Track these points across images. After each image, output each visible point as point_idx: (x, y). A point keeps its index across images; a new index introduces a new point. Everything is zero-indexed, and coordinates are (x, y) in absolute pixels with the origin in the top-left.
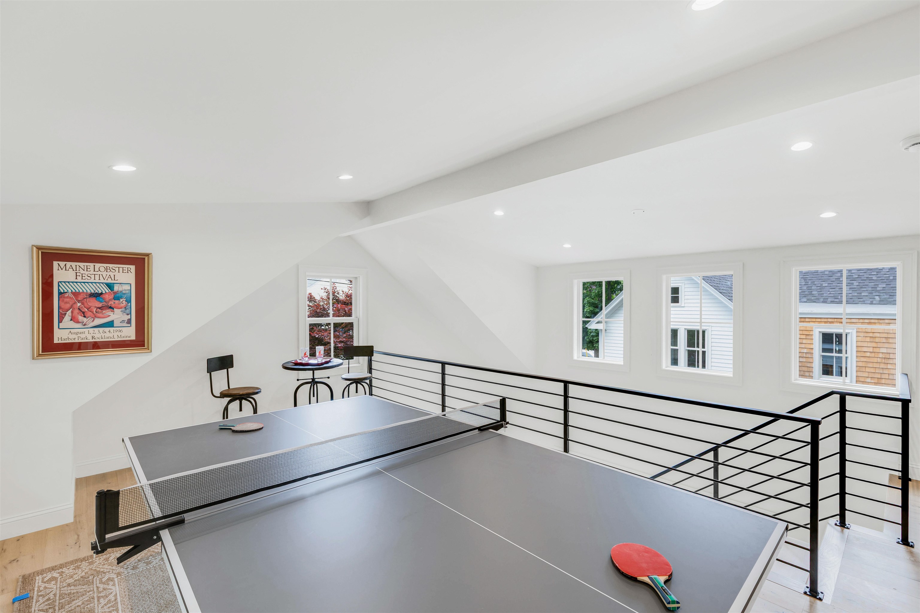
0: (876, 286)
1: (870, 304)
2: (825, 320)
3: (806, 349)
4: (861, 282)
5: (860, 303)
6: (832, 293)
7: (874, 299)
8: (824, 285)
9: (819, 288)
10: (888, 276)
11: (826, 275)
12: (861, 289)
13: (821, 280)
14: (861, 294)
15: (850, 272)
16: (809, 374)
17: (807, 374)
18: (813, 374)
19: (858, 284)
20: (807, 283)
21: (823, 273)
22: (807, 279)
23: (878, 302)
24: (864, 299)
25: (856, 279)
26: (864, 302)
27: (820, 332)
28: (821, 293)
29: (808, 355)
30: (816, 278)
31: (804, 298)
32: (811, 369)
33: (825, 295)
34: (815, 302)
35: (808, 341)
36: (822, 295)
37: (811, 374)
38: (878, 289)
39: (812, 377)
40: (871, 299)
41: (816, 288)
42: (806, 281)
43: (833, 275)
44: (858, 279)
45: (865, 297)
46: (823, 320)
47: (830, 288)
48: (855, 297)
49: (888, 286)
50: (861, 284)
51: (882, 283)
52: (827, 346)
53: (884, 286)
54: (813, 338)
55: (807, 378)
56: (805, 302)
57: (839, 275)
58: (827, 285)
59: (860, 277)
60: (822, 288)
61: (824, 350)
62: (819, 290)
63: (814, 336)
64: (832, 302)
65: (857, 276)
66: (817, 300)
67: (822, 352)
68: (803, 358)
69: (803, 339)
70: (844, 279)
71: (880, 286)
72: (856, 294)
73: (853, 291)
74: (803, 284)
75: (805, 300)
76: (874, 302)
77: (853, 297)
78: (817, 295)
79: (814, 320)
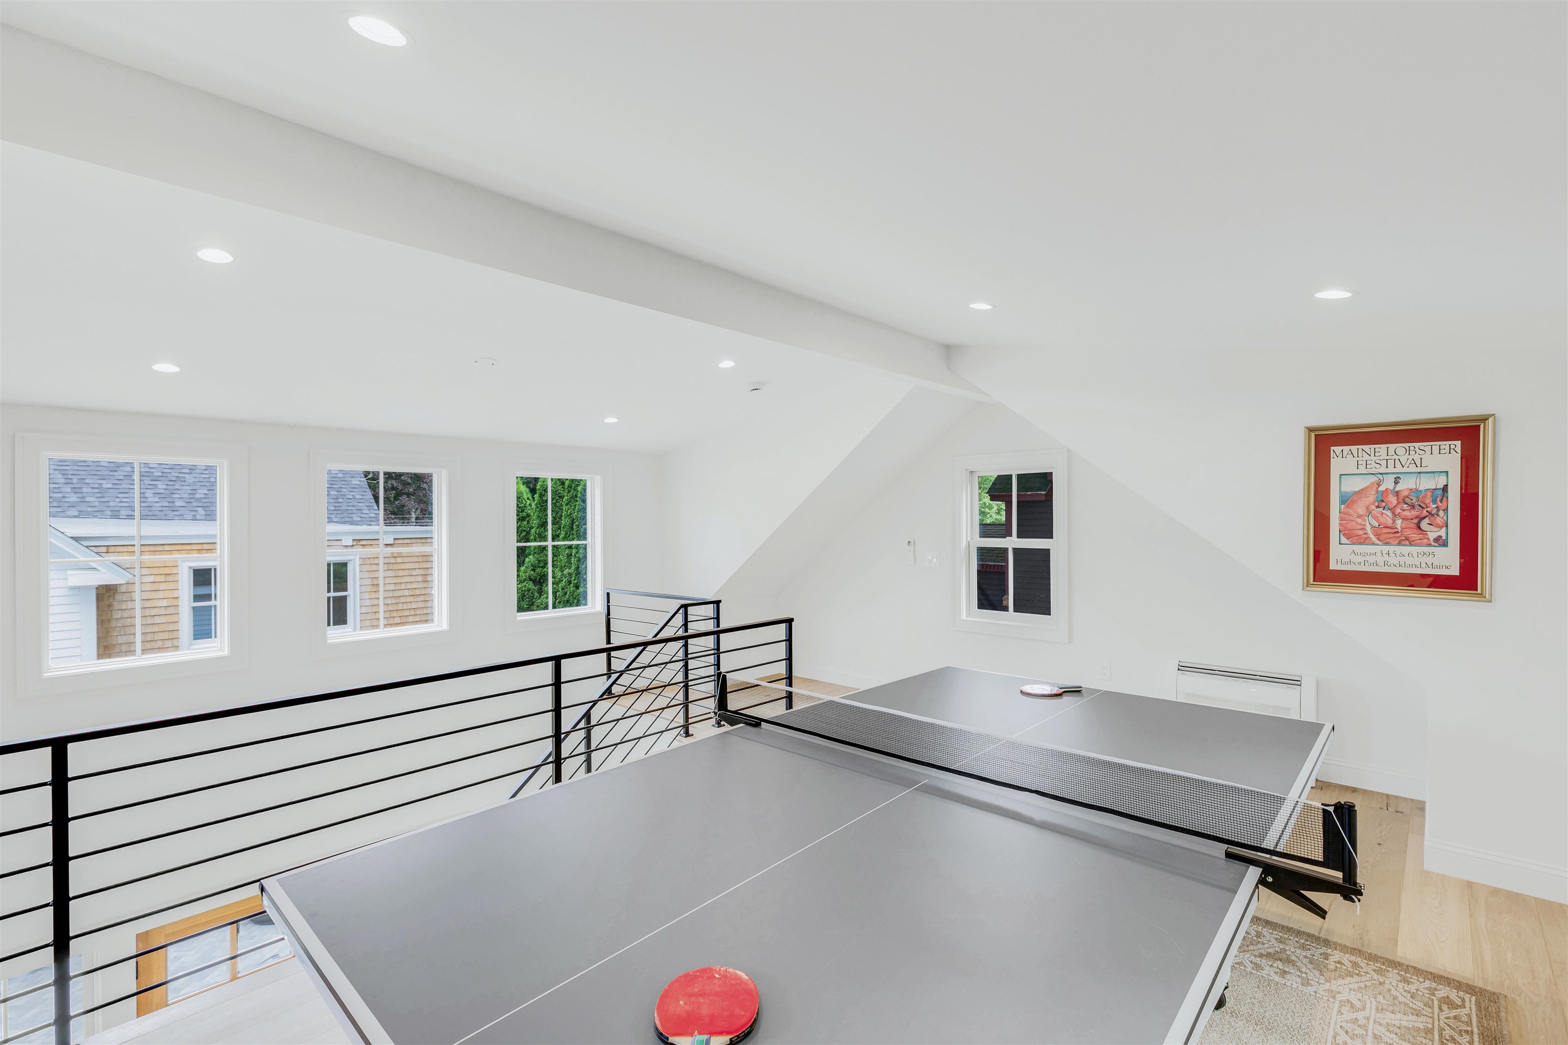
0: (194, 492)
1: (192, 520)
2: (199, 547)
3: (166, 600)
4: (170, 483)
5: (176, 518)
6: (124, 500)
7: (197, 512)
8: (105, 486)
9: (96, 491)
10: (206, 476)
11: (103, 468)
12: (172, 495)
13: (96, 477)
14: (175, 504)
15: (146, 465)
16: (172, 644)
17: (168, 644)
18: (178, 642)
19: (165, 487)
20: (70, 481)
21: (98, 463)
22: (66, 472)
23: (203, 517)
24: (182, 513)
25: (159, 478)
26: (182, 517)
27: (190, 568)
28: (103, 500)
29: (170, 611)
30: (85, 473)
31: (70, 508)
32: (175, 634)
33: (111, 504)
34: (95, 516)
35: (171, 586)
36: (107, 504)
37: (175, 642)
38: (198, 496)
39: (177, 648)
40: (192, 512)
41: (90, 490)
42: (66, 477)
43: (118, 469)
44: (163, 479)
45: (183, 509)
46: (195, 547)
47: (118, 491)
48: (167, 509)
49: (211, 491)
50: (169, 487)
51: (201, 488)
52: (202, 590)
53: (206, 492)
54: (179, 579)
55: (168, 652)
56: (75, 517)
57: (129, 469)
58: (110, 486)
59: (165, 475)
60: (102, 492)
61: (197, 598)
62: (100, 495)
63: (179, 575)
64: (129, 517)
65: (160, 474)
66: (98, 512)
67: (194, 602)
68: (161, 616)
69: (161, 583)
70: (136, 477)
71: (199, 491)
72: (166, 504)
73: (160, 499)
74: (62, 482)
75: (76, 514)
76: (198, 517)
77: (163, 509)
78: (97, 504)
79: (180, 547)
